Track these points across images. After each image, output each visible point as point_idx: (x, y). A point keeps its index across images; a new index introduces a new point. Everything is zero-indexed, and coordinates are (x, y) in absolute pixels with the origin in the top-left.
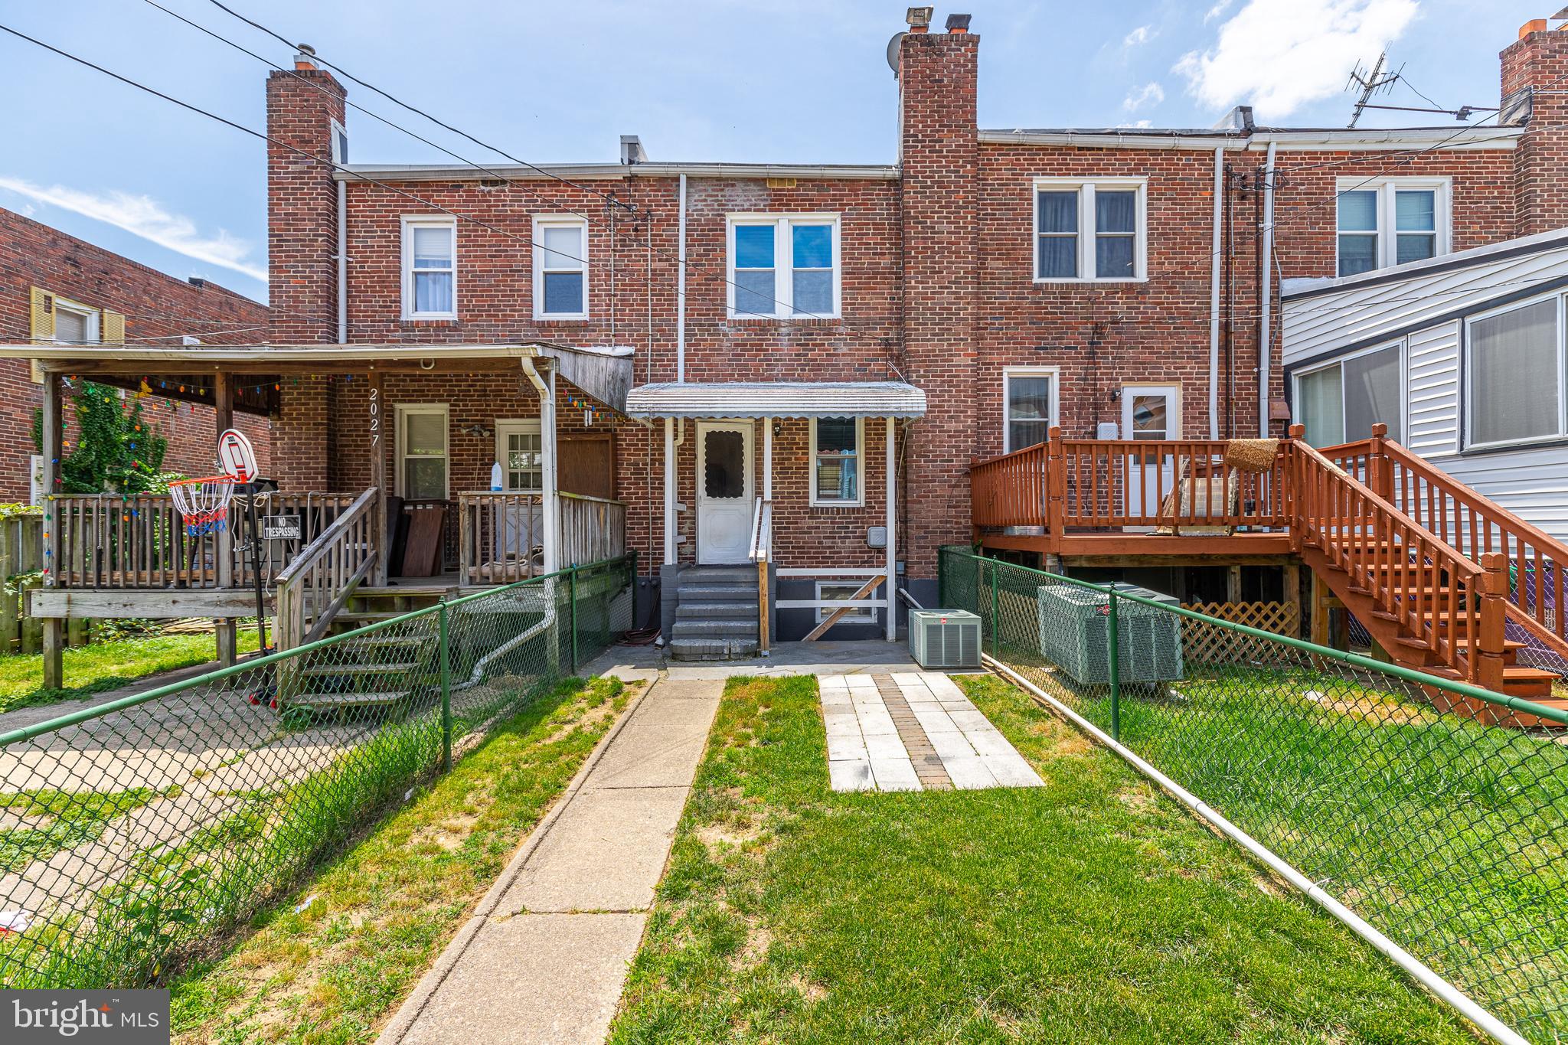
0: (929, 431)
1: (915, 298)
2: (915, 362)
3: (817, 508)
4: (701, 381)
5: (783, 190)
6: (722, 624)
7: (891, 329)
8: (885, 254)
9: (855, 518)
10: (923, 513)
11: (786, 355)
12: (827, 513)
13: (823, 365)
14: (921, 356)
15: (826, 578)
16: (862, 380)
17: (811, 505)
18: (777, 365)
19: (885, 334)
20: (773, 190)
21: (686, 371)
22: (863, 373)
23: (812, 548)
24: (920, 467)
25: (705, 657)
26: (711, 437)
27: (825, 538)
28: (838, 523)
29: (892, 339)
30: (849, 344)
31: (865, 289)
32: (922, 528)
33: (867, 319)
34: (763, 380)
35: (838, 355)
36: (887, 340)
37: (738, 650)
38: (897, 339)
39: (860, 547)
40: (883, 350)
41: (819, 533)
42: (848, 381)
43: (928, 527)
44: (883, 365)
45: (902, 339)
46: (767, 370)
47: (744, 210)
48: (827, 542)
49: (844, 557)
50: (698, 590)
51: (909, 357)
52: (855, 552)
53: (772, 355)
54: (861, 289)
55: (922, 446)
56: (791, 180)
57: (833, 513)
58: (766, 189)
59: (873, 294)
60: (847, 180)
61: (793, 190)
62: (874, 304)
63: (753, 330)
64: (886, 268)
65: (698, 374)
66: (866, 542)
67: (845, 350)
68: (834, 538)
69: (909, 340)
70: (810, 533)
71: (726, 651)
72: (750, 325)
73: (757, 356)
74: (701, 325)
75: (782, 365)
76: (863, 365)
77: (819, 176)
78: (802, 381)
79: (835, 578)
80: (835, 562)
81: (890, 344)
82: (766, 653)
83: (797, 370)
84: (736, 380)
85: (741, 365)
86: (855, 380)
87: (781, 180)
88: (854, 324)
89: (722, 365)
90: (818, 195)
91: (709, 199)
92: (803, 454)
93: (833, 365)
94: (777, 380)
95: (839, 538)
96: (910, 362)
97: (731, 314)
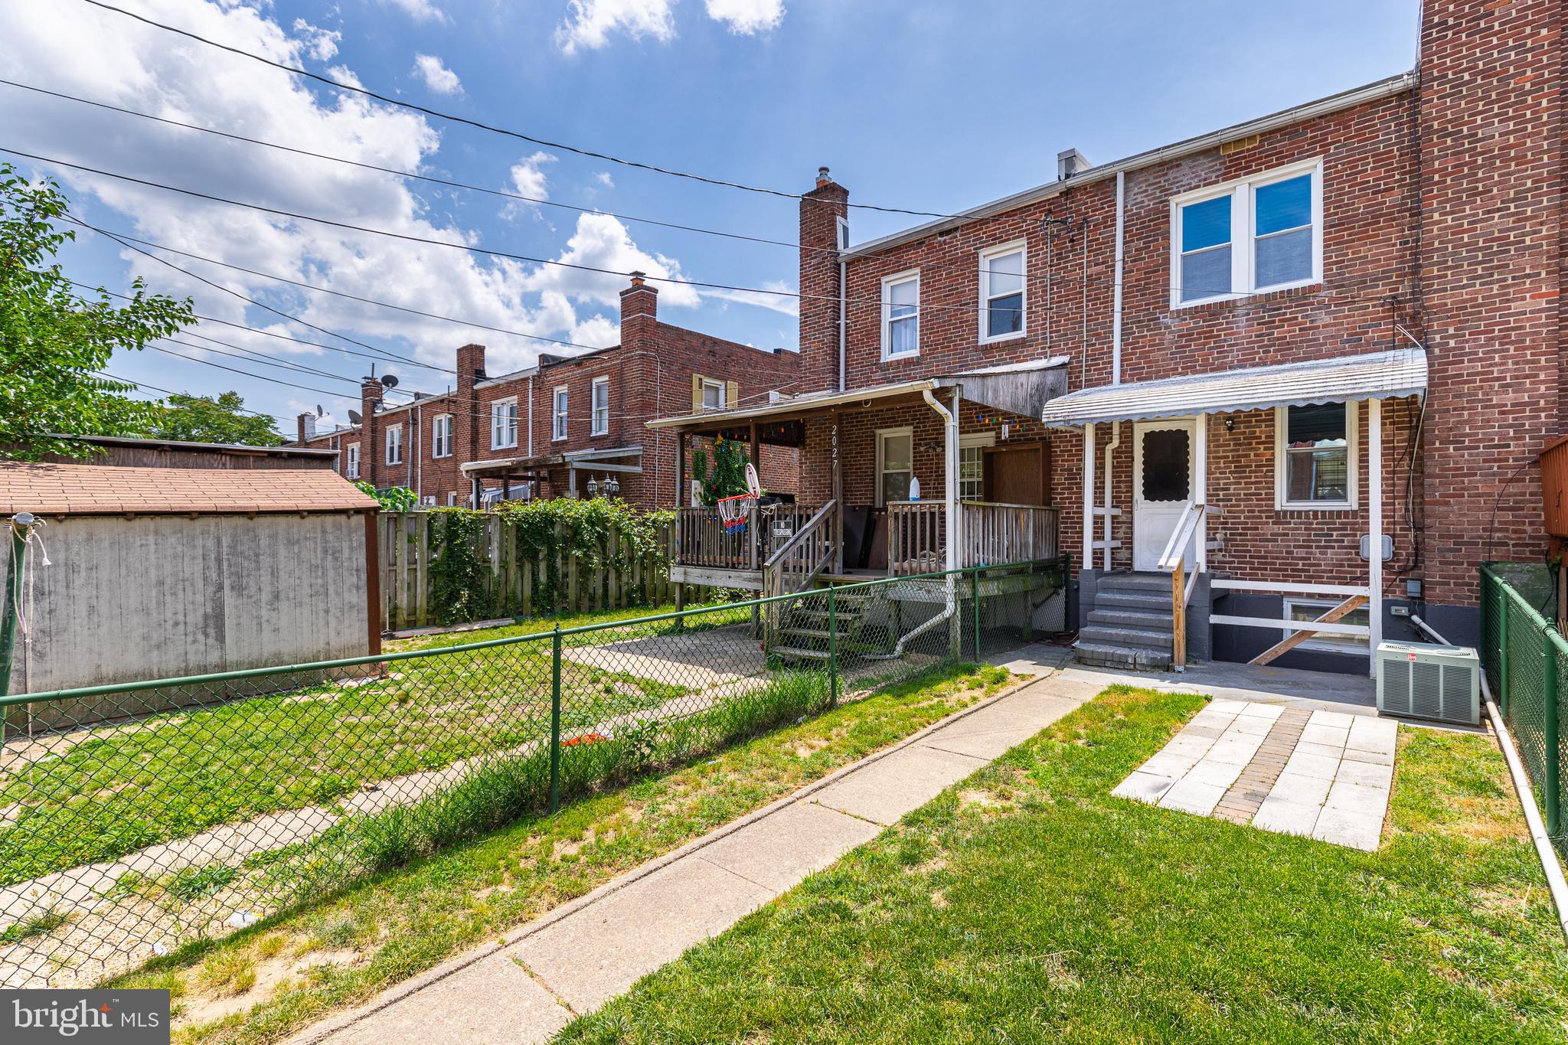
0: (1463, 409)
1: (1439, 236)
2: (1438, 319)
3: (1285, 512)
4: (1139, 380)
5: (1242, 152)
6: (1134, 633)
7: (1402, 282)
8: (1393, 188)
9: (1342, 524)
10: (1452, 517)
11: (1243, 338)
12: (1299, 517)
13: (1295, 343)
14: (1451, 310)
15: (1299, 595)
16: (1355, 353)
17: (1277, 508)
18: (1232, 351)
19: (1391, 290)
20: (1229, 156)
21: (1123, 372)
22: (1357, 344)
23: (1277, 558)
24: (1447, 456)
25: (1108, 664)
26: (1149, 437)
27: (1295, 546)
28: (1315, 529)
29: (1402, 295)
30: (1335, 312)
31: (1359, 239)
32: (1449, 537)
33: (1362, 276)
34: (1212, 370)
35: (1318, 327)
36: (1394, 297)
37: (1144, 661)
38: (1413, 293)
39: (1349, 560)
40: (1389, 310)
41: (1289, 541)
42: (1331, 356)
43: (1462, 537)
44: (1388, 330)
45: (1417, 294)
46: (1218, 359)
47: (1191, 189)
48: (1302, 553)
49: (1324, 571)
50: (1118, 597)
51: (1428, 314)
52: (1342, 566)
53: (1225, 341)
54: (1353, 241)
55: (1451, 429)
56: (1252, 138)
57: (1307, 517)
58: (1221, 157)
59: (1372, 243)
60: (1332, 114)
61: (1255, 148)
62: (1373, 255)
63: (1200, 317)
64: (1394, 206)
65: (1134, 373)
66: (1357, 554)
67: (1328, 319)
68: (1311, 547)
69: (1428, 293)
70: (1276, 540)
71: (1130, 660)
72: (1196, 313)
73: (1205, 344)
74: (1139, 322)
75: (1238, 350)
76: (1356, 334)
77: (1291, 122)
78: (1265, 364)
79: (1310, 596)
80: (1312, 577)
81: (1400, 302)
82: (1181, 668)
83: (1259, 353)
84: (1180, 374)
85: (1187, 357)
86: (1343, 354)
87: (1239, 141)
88: (1343, 286)
89: (1163, 360)
90: (1290, 144)
91: (1150, 188)
92: (1265, 449)
93: (1310, 340)
94: (1231, 368)
95: (1317, 547)
96: (1429, 320)
97: (1176, 302)
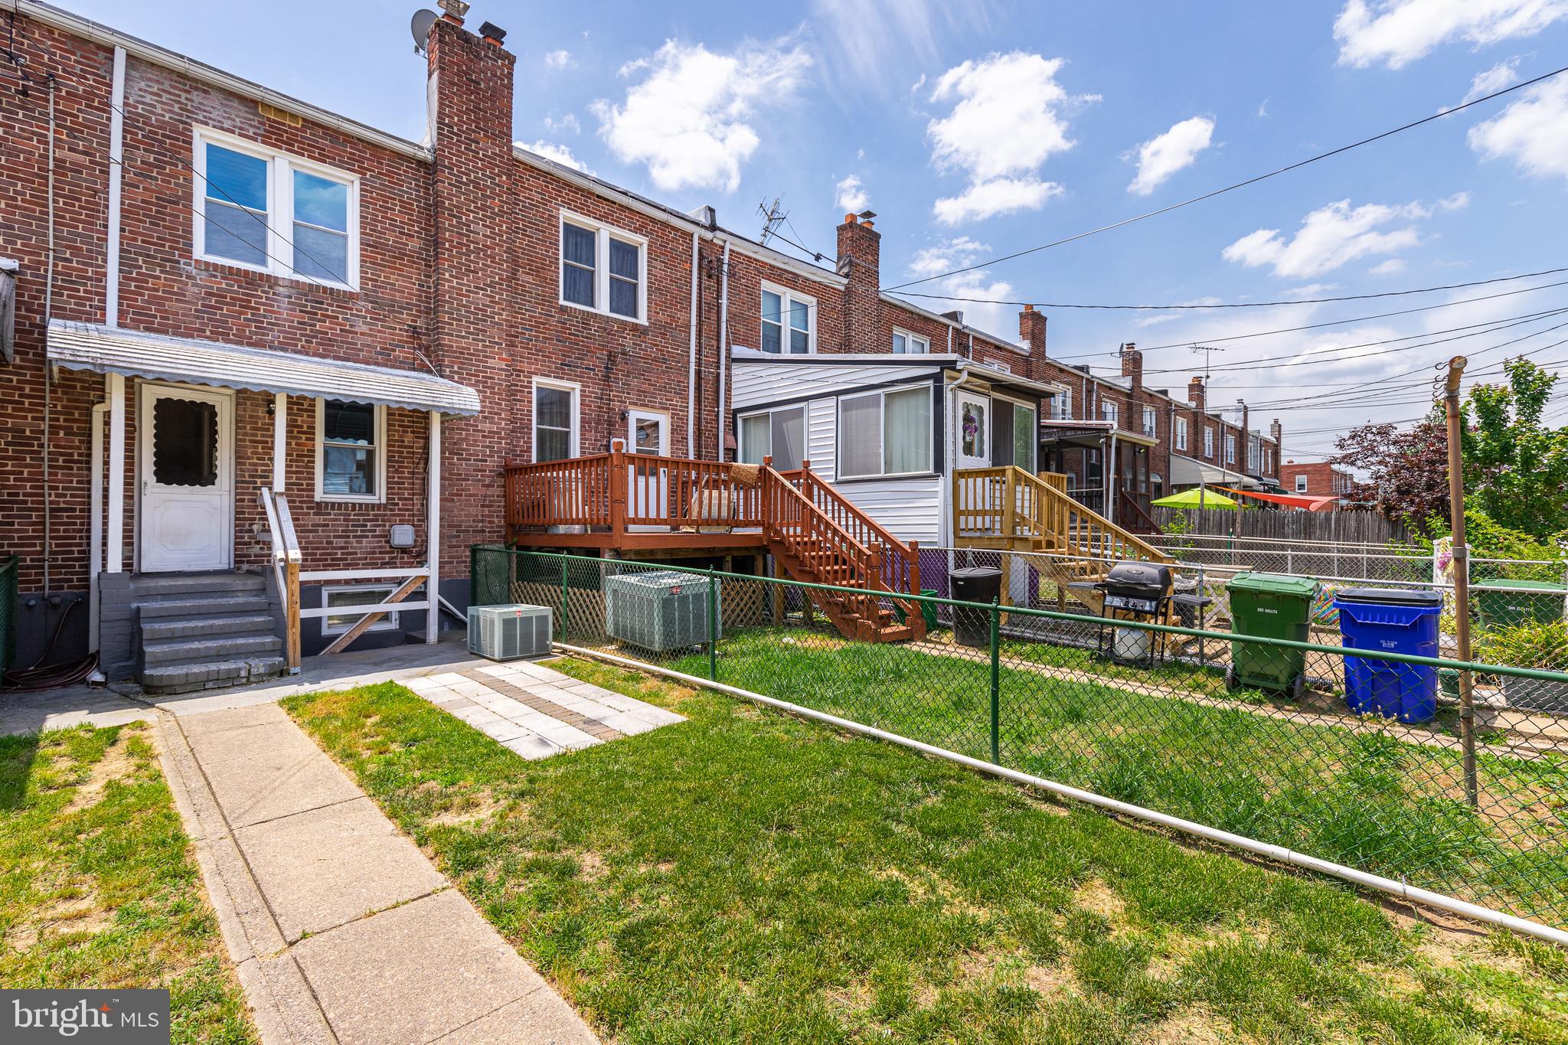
0: (462, 429)
1: (449, 292)
2: (449, 356)
3: (327, 503)
4: (147, 329)
5: (284, 125)
7: (420, 317)
8: (413, 236)
9: (374, 515)
10: (456, 512)
11: (285, 320)
12: (339, 508)
13: (336, 341)
14: (455, 352)
15: (337, 582)
16: (386, 366)
17: (317, 499)
18: (272, 330)
19: (412, 321)
20: (269, 119)
21: (122, 314)
22: (386, 359)
23: (318, 548)
24: (453, 464)
25: (210, 685)
26: (162, 405)
27: (335, 537)
28: (353, 520)
29: (421, 328)
30: (370, 324)
31: (389, 267)
32: (454, 526)
33: (392, 300)
34: (250, 344)
35: (356, 333)
36: (415, 327)
37: (262, 670)
38: (427, 329)
39: (380, 547)
40: (410, 337)
41: (329, 531)
42: (368, 363)
43: (460, 526)
44: (409, 353)
45: (435, 329)
46: (256, 334)
47: (222, 129)
48: (341, 542)
49: (360, 559)
51: (443, 350)
52: (374, 553)
53: (265, 317)
54: (385, 266)
55: (455, 444)
56: (294, 117)
57: (346, 509)
58: (257, 114)
59: (399, 275)
60: (368, 143)
61: (295, 128)
62: (400, 286)
63: (236, 281)
64: (414, 252)
65: (135, 318)
66: (388, 542)
67: (365, 329)
68: (348, 537)
69: (442, 333)
70: (317, 531)
71: (243, 673)
72: (231, 273)
73: (241, 313)
74: (148, 256)
75: (279, 331)
76: (387, 349)
77: (335, 127)
78: (307, 354)
79: (347, 582)
80: (349, 565)
81: (418, 333)
82: (297, 670)
83: (301, 341)
84: (208, 338)
85: (217, 320)
86: (377, 364)
87: (280, 111)
88: (377, 303)
89: (184, 315)
90: (331, 147)
91: (165, 95)
92: (307, 439)
93: (349, 343)
94: (271, 348)
95: (354, 537)
96: (443, 356)
97: (199, 251)
